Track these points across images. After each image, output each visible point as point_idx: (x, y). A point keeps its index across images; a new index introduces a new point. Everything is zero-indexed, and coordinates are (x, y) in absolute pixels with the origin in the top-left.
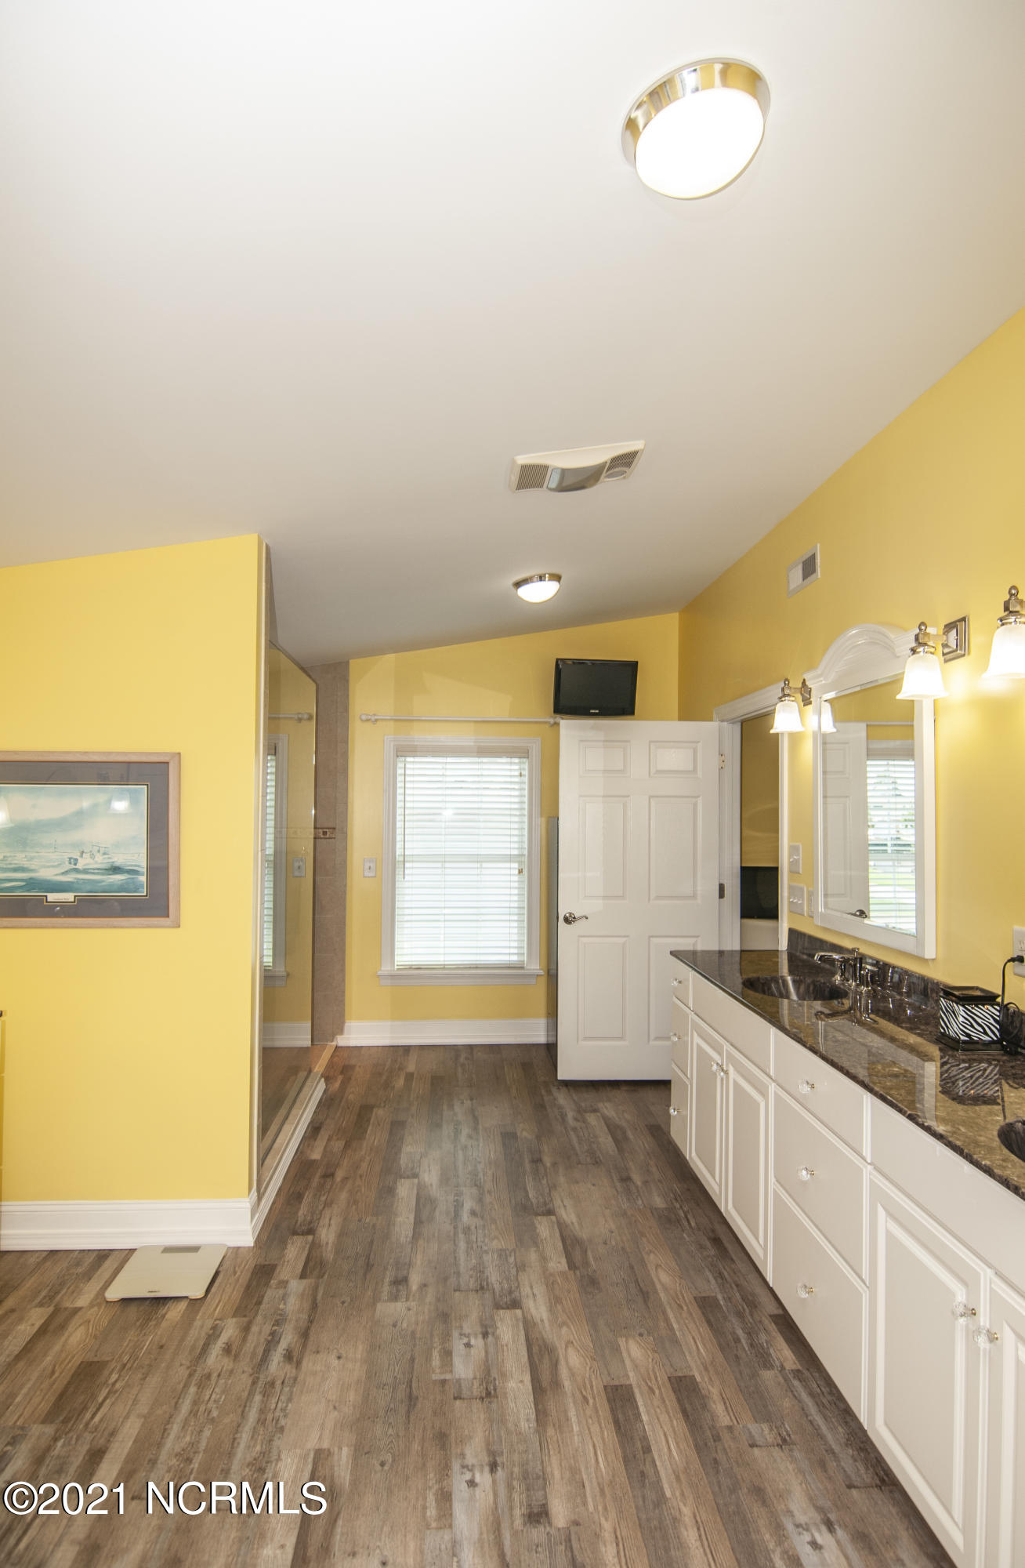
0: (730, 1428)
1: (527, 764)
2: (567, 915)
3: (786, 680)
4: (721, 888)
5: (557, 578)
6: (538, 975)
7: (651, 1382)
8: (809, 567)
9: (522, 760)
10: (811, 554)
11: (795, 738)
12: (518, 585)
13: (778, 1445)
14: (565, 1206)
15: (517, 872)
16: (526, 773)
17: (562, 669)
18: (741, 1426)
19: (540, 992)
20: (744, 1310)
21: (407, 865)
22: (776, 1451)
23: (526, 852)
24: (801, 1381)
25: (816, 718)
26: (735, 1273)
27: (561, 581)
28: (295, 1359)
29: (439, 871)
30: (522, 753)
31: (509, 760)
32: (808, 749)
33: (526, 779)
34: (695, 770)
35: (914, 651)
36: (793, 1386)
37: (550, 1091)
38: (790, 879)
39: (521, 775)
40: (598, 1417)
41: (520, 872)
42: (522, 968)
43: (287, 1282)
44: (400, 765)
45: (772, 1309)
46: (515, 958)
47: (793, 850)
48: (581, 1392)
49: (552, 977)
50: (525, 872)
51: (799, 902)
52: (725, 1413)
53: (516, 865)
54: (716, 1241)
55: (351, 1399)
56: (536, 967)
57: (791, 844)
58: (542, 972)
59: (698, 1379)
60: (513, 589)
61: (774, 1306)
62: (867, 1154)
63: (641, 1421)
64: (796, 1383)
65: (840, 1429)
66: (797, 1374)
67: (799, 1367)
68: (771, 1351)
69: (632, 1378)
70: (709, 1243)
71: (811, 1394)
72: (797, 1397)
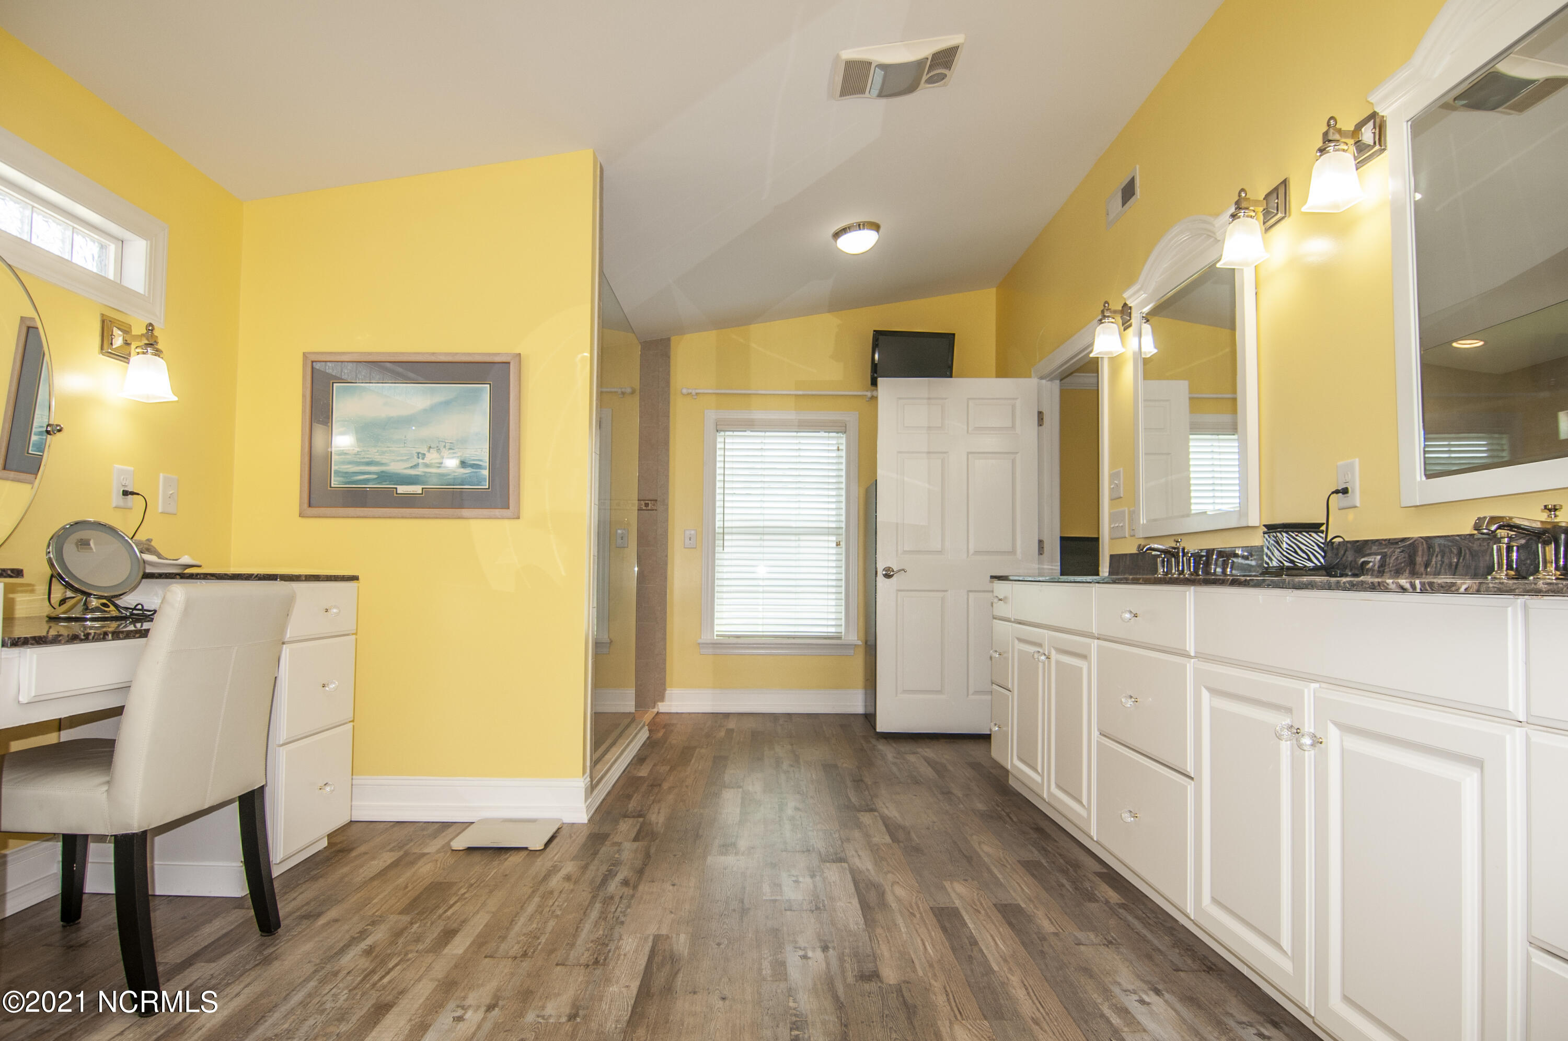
0: (1056, 934)
1: (844, 439)
2: (884, 573)
3: (1106, 302)
4: (1041, 543)
5: (876, 227)
6: (855, 645)
7: (976, 906)
8: (1128, 192)
9: (839, 435)
10: (1130, 179)
11: (1116, 361)
12: (837, 235)
13: (1104, 945)
14: (887, 807)
15: (834, 545)
16: (843, 447)
17: (879, 338)
18: (1067, 933)
19: (858, 662)
20: (1068, 869)
21: (726, 537)
22: (1104, 950)
23: (843, 525)
24: (1126, 910)
25: (1136, 339)
26: (1058, 848)
27: (881, 230)
28: (631, 885)
29: (758, 543)
30: (840, 428)
31: (827, 434)
32: (1128, 373)
33: (843, 454)
34: (1013, 427)
35: (1234, 216)
36: (1119, 913)
37: (870, 741)
38: (1111, 506)
39: (838, 450)
40: (925, 924)
41: (838, 544)
42: (840, 638)
43: (621, 843)
44: (720, 440)
46: (833, 630)
47: (1114, 476)
48: (909, 910)
49: (870, 648)
50: (843, 544)
51: (1121, 525)
52: (1051, 925)
53: (834, 538)
54: (1039, 830)
55: (686, 907)
56: (854, 637)
57: (1111, 472)
58: (860, 643)
59: (1023, 905)
60: (832, 241)
61: (1098, 868)
62: (1190, 648)
63: (968, 927)
64: (1121, 911)
65: (1166, 938)
66: (1122, 906)
67: (1124, 901)
68: (1096, 892)
69: (958, 903)
70: (1031, 831)
71: (1137, 917)
72: (1121, 919)
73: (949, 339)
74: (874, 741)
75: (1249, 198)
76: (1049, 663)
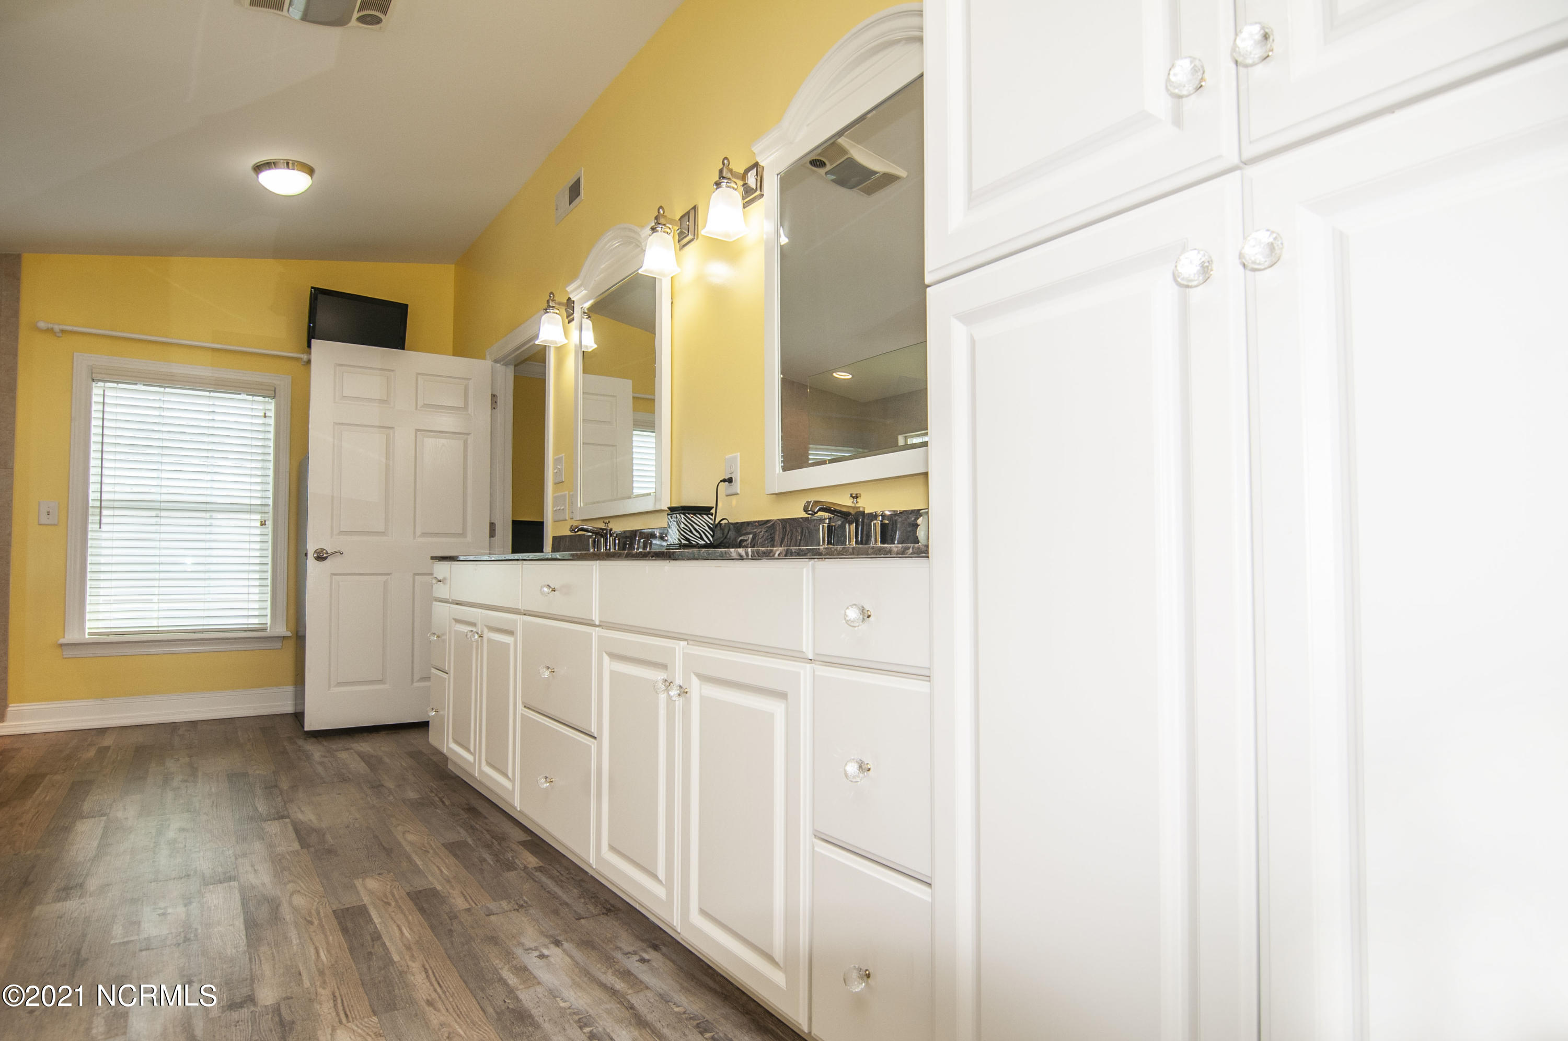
0: (468, 910)
1: (273, 405)
2: (315, 555)
3: (552, 293)
4: (492, 526)
5: (310, 171)
6: (284, 637)
7: (387, 899)
8: (574, 191)
9: (267, 399)
10: (575, 179)
11: (560, 349)
12: (259, 168)
13: (515, 910)
15: (258, 524)
16: (272, 414)
17: (318, 295)
18: (479, 906)
19: (286, 657)
20: (493, 843)
21: (105, 512)
22: (514, 915)
23: (270, 502)
24: (542, 872)
25: (578, 332)
26: (487, 824)
27: (315, 176)
29: (153, 521)
30: (271, 392)
31: (250, 398)
32: (571, 365)
33: (272, 421)
34: (465, 408)
35: (653, 229)
36: (534, 875)
37: (296, 741)
38: (555, 491)
39: (265, 417)
40: (324, 930)
41: (263, 524)
42: (265, 630)
44: (97, 392)
45: (521, 836)
46: (256, 621)
47: (557, 461)
48: (305, 918)
49: (299, 638)
50: (269, 523)
51: (562, 508)
52: (465, 902)
53: (258, 517)
54: (471, 810)
56: (282, 630)
57: (555, 457)
58: (289, 634)
59: (439, 888)
60: (253, 174)
61: (523, 837)
62: (595, 619)
63: (374, 923)
64: (538, 874)
65: (575, 890)
66: (539, 869)
67: (541, 864)
68: (517, 861)
69: (366, 900)
70: (462, 812)
71: (551, 877)
72: (535, 881)
73: (401, 310)
74: (300, 742)
75: (666, 216)
76: (482, 641)
